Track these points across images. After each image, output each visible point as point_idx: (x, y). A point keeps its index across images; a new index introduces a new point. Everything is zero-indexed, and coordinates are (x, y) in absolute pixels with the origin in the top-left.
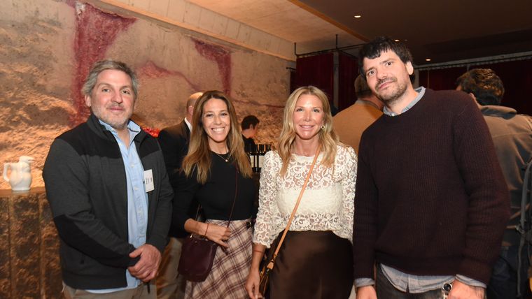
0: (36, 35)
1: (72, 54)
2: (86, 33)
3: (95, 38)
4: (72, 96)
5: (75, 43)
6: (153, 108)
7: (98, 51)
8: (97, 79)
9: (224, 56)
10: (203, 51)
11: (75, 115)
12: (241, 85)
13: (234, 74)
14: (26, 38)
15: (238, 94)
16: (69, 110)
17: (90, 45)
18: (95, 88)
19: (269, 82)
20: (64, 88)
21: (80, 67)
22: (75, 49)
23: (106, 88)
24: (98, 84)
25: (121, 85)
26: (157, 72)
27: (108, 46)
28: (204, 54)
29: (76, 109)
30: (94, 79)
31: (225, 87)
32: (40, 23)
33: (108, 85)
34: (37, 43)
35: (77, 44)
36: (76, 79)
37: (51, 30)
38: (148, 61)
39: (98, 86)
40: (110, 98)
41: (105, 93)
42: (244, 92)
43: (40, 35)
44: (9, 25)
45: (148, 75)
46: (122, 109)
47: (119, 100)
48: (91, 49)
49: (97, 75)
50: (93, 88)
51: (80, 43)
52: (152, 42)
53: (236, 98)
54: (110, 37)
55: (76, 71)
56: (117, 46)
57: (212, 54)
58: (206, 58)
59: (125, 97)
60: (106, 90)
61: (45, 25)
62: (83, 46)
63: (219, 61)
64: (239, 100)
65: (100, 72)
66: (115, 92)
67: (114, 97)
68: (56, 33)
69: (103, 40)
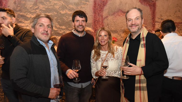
0: (81, 6)
1: (92, 11)
2: (97, 3)
3: (100, 4)
4: (92, 26)
5: (93, 7)
6: (121, 28)
7: (101, 9)
8: (37, 21)
9: (153, 3)
10: (143, 2)
11: (93, 32)
12: (161, 15)
13: (157, 10)
14: (78, 8)
15: (159, 19)
16: (91, 31)
17: (98, 7)
18: (36, 25)
19: (176, 12)
20: (90, 23)
21: (95, 15)
22: (93, 9)
23: (41, 25)
24: (38, 23)
25: (47, 24)
26: (123, 14)
27: (105, 7)
28: (143, 4)
29: (93, 30)
30: (36, 21)
31: (152, 16)
32: (83, 2)
33: (42, 24)
34: (82, 9)
35: (94, 7)
36: (94, 20)
37: (86, 3)
38: (119, 10)
39: (38, 24)
40: (43, 29)
41: (40, 27)
42: (162, 18)
43: (83, 6)
44: (74, 4)
45: (119, 15)
46: (47, 34)
47: (47, 30)
48: (99, 8)
49: (38, 19)
50: (35, 25)
51: (95, 7)
52: (121, 2)
53: (158, 21)
54: (105, 3)
55: (94, 17)
56: (108, 6)
57: (147, 3)
58: (144, 5)
59: (49, 29)
60: (41, 26)
61: (84, 2)
62: (96, 8)
63: (150, 5)
64: (159, 21)
65: (39, 18)
66: (45, 27)
67: (45, 29)
68: (88, 4)
69: (103, 4)
